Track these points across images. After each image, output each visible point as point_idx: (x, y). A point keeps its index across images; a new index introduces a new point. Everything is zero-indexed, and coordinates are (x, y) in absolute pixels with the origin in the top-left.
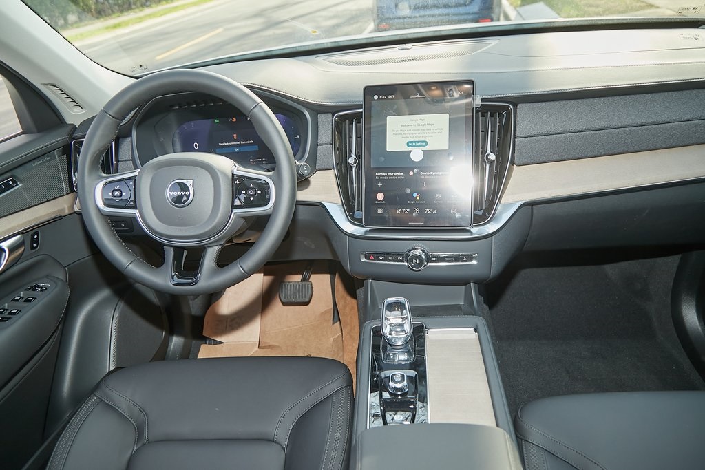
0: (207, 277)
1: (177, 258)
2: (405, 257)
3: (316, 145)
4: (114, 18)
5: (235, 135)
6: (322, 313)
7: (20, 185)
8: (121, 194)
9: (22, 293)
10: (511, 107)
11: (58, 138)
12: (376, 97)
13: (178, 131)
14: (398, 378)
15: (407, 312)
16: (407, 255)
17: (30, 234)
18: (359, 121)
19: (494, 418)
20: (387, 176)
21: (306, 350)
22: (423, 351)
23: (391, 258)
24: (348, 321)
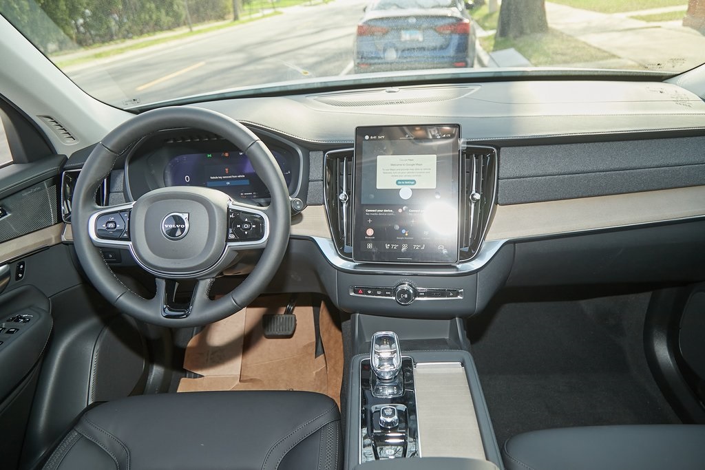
0: (199, 310)
1: (169, 289)
2: (393, 292)
3: (307, 181)
4: (95, 48)
5: (227, 169)
6: (305, 346)
7: (9, 215)
8: (116, 226)
9: (4, 324)
10: (495, 150)
11: (49, 168)
12: (367, 137)
13: (170, 164)
14: (389, 412)
15: (396, 346)
16: (395, 290)
17: (16, 264)
18: (350, 159)
19: (483, 452)
20: (377, 212)
21: (288, 383)
22: (412, 385)
23: (379, 293)
24: (333, 354)
